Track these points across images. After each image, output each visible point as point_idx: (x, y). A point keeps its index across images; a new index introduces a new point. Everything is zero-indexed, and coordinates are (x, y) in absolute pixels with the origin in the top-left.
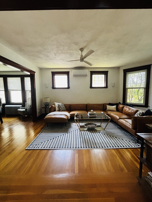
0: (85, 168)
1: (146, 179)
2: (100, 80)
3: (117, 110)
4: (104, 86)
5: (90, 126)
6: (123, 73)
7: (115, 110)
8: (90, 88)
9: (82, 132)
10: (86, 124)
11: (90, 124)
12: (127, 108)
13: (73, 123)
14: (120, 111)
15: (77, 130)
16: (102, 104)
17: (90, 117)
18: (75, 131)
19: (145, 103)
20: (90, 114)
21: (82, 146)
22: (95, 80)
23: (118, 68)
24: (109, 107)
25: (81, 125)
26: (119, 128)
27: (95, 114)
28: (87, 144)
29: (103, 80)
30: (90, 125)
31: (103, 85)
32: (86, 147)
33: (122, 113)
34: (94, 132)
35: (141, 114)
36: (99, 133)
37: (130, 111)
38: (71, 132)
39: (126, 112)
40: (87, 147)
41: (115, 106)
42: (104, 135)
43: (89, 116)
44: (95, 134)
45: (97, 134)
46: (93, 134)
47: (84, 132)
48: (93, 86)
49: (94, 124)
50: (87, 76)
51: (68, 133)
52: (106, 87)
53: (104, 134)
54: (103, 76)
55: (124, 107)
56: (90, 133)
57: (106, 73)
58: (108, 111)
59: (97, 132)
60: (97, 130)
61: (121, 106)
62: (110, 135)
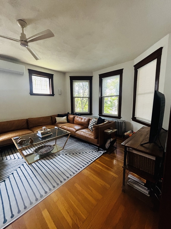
0: (71, 225)
1: (128, 183)
2: (44, 84)
3: (68, 121)
4: (49, 93)
5: (43, 150)
6: (70, 80)
7: (66, 121)
8: (30, 94)
9: (33, 164)
10: (36, 149)
11: (42, 147)
12: (78, 118)
13: (8, 157)
14: (71, 122)
15: (23, 165)
16: (49, 116)
17: (43, 138)
18: (19, 170)
19: (89, 112)
20: (42, 134)
21: (47, 190)
22: (36, 84)
23: (63, 73)
24: (58, 119)
25: (25, 154)
26: (76, 141)
27: (49, 131)
28: (52, 181)
29: (47, 85)
30: (41, 149)
31: (48, 91)
32: (54, 187)
33: (73, 123)
34: (52, 157)
35: (96, 122)
36: (59, 155)
37: (83, 121)
38: (11, 176)
39: (78, 122)
40: (55, 185)
41: (65, 117)
42: (66, 156)
43: (41, 136)
44: (54, 159)
45: (57, 158)
46: (51, 160)
47: (37, 163)
48: (35, 92)
49: (48, 146)
50: (23, 75)
51: (4, 181)
52: (53, 95)
53: (66, 154)
54: (47, 80)
55: (75, 117)
56: (48, 161)
57: (50, 76)
58: (58, 124)
59: (56, 155)
60: (54, 153)
61: (71, 116)
62: (73, 153)
